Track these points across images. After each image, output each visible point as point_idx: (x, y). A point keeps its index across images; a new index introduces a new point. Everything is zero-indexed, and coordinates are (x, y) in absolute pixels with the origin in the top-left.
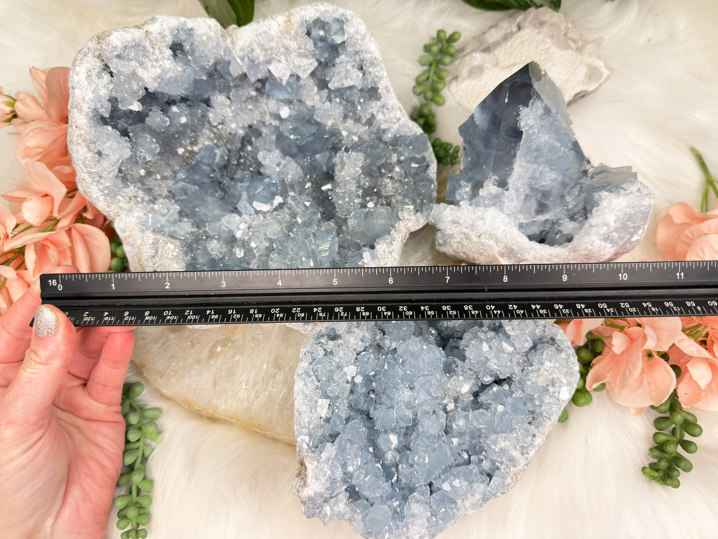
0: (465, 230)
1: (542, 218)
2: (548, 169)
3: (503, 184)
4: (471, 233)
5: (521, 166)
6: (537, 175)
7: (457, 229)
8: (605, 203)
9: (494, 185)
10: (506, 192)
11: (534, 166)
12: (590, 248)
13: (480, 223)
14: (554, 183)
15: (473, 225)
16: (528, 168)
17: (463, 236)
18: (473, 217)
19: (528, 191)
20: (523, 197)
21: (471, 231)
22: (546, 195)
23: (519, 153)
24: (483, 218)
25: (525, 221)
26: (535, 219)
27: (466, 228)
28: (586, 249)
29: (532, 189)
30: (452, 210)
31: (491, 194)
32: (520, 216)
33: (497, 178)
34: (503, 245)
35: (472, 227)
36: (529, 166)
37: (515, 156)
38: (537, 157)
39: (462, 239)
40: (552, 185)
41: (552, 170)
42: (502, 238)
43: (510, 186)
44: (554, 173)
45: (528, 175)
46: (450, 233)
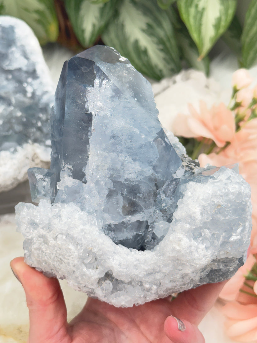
0: (43, 232)
1: (133, 219)
2: (130, 159)
3: (79, 175)
4: (48, 235)
5: (98, 155)
6: (119, 166)
7: (36, 231)
8: (188, 193)
9: (69, 176)
10: (84, 185)
11: (113, 155)
12: (178, 248)
13: (56, 221)
14: (142, 177)
15: (49, 224)
16: (106, 157)
17: (42, 240)
18: (50, 215)
19: (111, 185)
20: (107, 192)
21: (48, 232)
22: (133, 190)
23: (91, 139)
24: (60, 216)
25: (113, 222)
26: (124, 220)
27: (43, 228)
28: (174, 249)
29: (115, 182)
30: (28, 208)
31: (67, 187)
32: (106, 215)
33: (71, 167)
34: (83, 247)
35: (49, 227)
36: (107, 154)
37: (87, 142)
38: (114, 144)
39: (40, 244)
40: (138, 179)
41: (135, 160)
42: (81, 240)
43: (87, 177)
44: (137, 163)
45: (107, 166)
46: (30, 237)
